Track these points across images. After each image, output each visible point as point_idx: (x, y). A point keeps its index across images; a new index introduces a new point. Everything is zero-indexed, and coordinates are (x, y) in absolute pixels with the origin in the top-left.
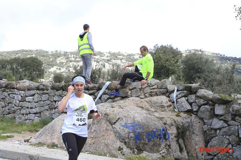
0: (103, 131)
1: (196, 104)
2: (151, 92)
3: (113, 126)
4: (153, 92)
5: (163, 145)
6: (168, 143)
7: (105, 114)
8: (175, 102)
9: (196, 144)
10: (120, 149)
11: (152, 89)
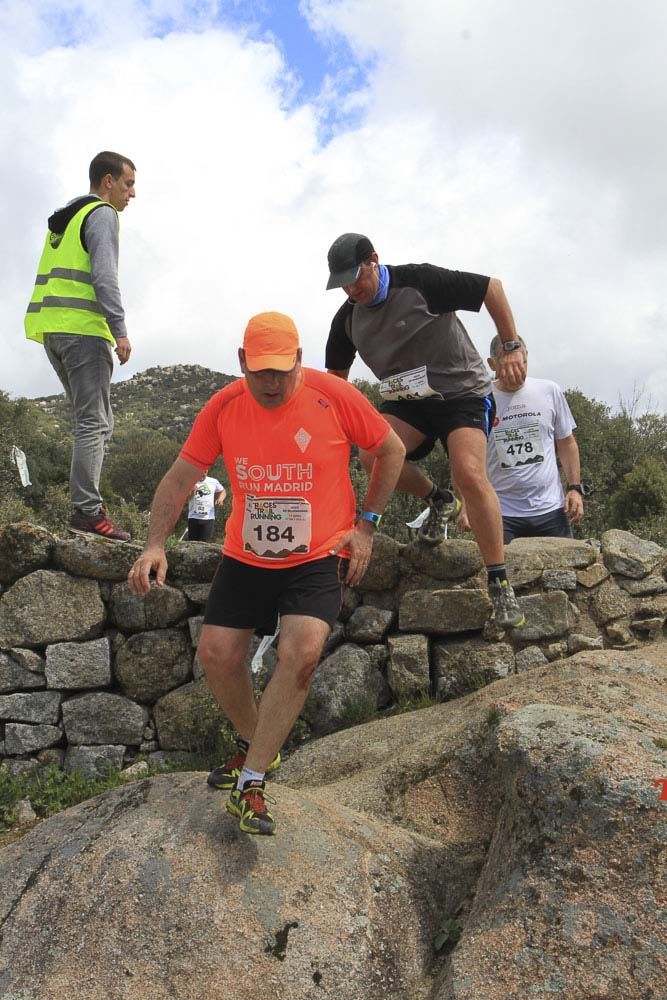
2: (644, 614)
4: (657, 614)
11: (644, 594)
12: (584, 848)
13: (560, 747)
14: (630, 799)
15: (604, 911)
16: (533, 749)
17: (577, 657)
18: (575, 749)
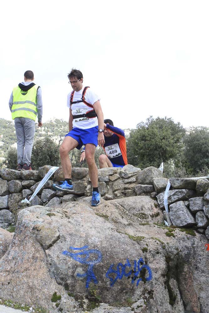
0: (28, 260)
1: (204, 215)
2: (125, 189)
3: (47, 251)
4: (129, 189)
5: (138, 292)
6: (149, 288)
7: (34, 229)
8: (166, 208)
9: (201, 289)
10: (56, 298)
11: (128, 183)
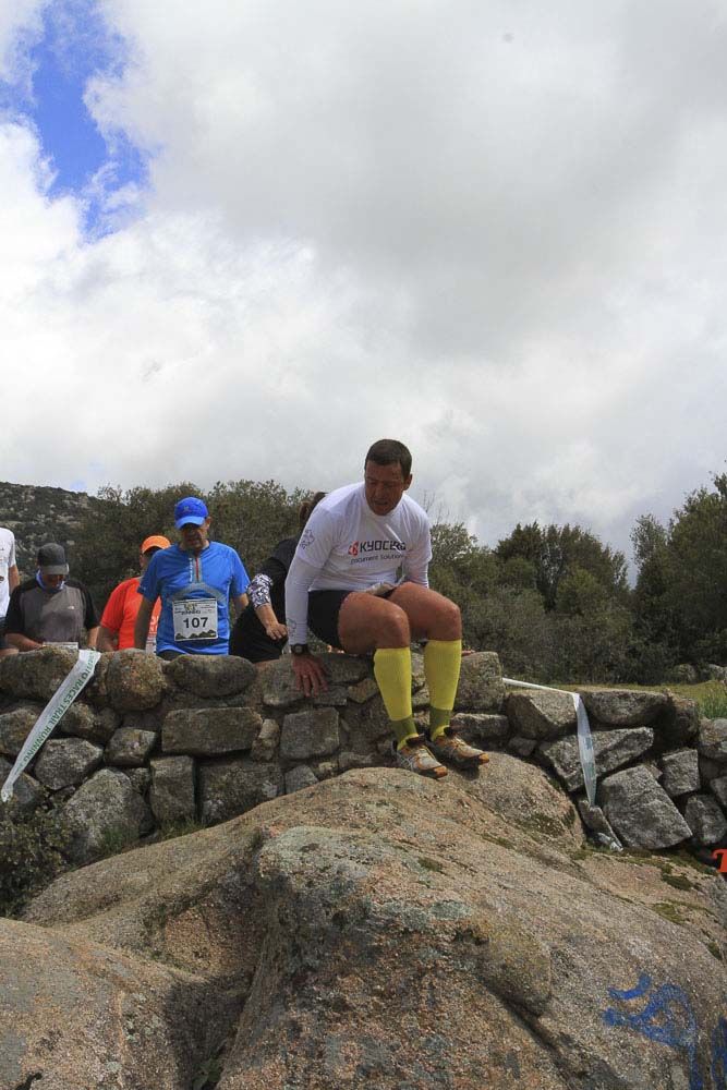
3: (541, 1022)
7: (458, 937)
8: (591, 791)
12: (347, 975)
13: (323, 871)
14: (393, 921)
15: (367, 1041)
16: (294, 873)
17: (346, 776)
18: (338, 872)
